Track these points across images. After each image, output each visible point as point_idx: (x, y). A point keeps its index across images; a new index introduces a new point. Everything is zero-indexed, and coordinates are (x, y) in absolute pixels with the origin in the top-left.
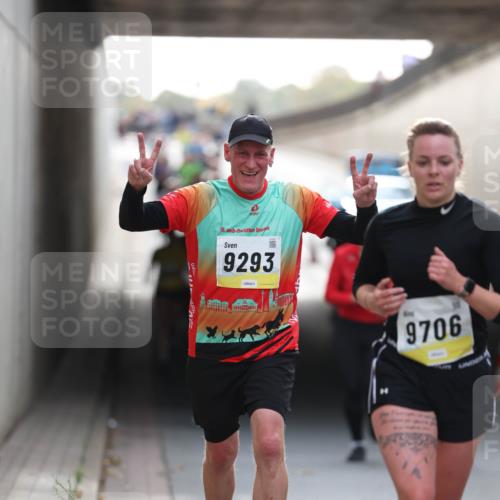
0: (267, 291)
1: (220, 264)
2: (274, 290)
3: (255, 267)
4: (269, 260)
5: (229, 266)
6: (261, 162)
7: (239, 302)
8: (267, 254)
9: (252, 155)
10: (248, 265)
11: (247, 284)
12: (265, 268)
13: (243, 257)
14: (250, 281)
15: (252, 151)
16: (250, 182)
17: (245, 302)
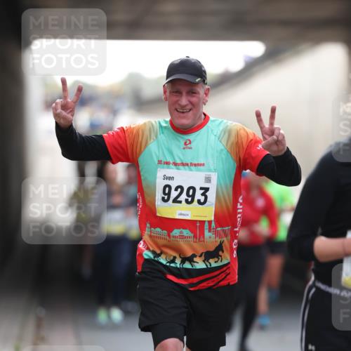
0: (202, 222)
1: (159, 195)
2: (210, 222)
3: (190, 199)
4: (203, 194)
5: (166, 197)
6: (194, 99)
7: (176, 232)
8: (201, 189)
9: (184, 94)
10: (184, 197)
11: (181, 214)
12: (199, 202)
13: (179, 190)
14: (183, 212)
15: (184, 90)
16: (184, 118)
17: (181, 232)
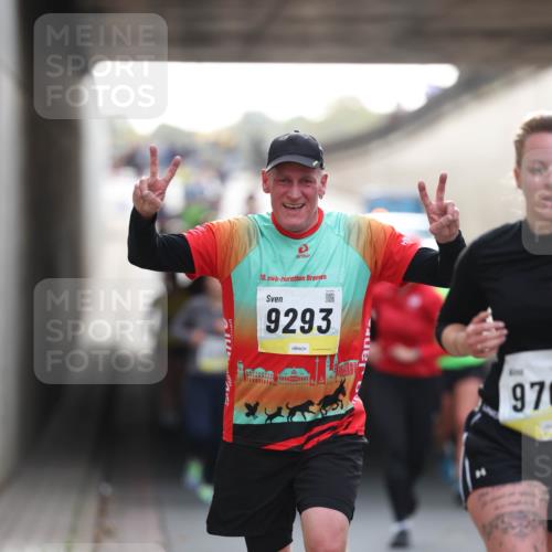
0: (323, 358)
1: (262, 323)
2: (332, 357)
3: (307, 327)
4: (325, 318)
5: (273, 326)
6: (308, 191)
7: (288, 372)
8: (322, 311)
9: (296, 182)
10: (298, 324)
11: (295, 348)
12: (320, 329)
13: (291, 315)
14: (299, 345)
15: (296, 176)
16: (295, 216)
17: (294, 372)
